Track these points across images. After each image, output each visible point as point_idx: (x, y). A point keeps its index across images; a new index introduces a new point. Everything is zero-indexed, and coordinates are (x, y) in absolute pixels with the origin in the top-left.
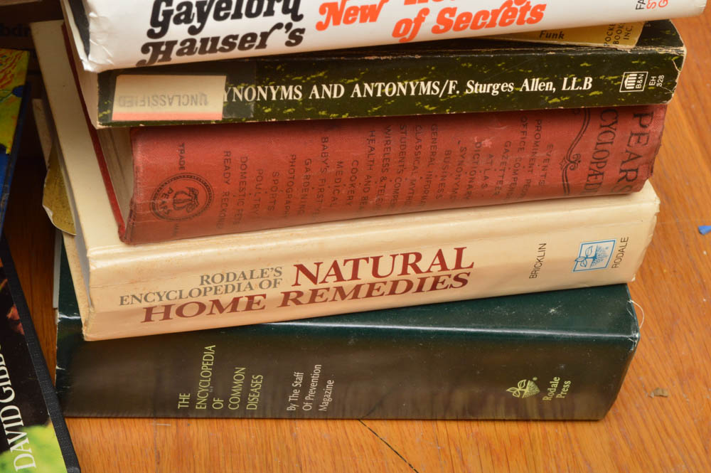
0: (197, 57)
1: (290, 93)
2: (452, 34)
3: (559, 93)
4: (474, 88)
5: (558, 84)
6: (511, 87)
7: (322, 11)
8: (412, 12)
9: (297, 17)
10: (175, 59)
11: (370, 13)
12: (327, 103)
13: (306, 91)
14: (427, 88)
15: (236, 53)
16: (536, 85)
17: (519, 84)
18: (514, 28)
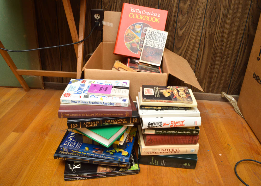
0: (152, 128)
1: (161, 132)
2: (176, 127)
3: (187, 133)
4: (179, 132)
5: (187, 132)
6: (182, 132)
7: (163, 124)
8: (172, 125)
9: (161, 125)
10: (150, 128)
11: (168, 125)
12: (164, 133)
13: (162, 132)
14: (174, 132)
15: (156, 128)
16: (185, 132)
17: (183, 132)
18: (182, 126)
